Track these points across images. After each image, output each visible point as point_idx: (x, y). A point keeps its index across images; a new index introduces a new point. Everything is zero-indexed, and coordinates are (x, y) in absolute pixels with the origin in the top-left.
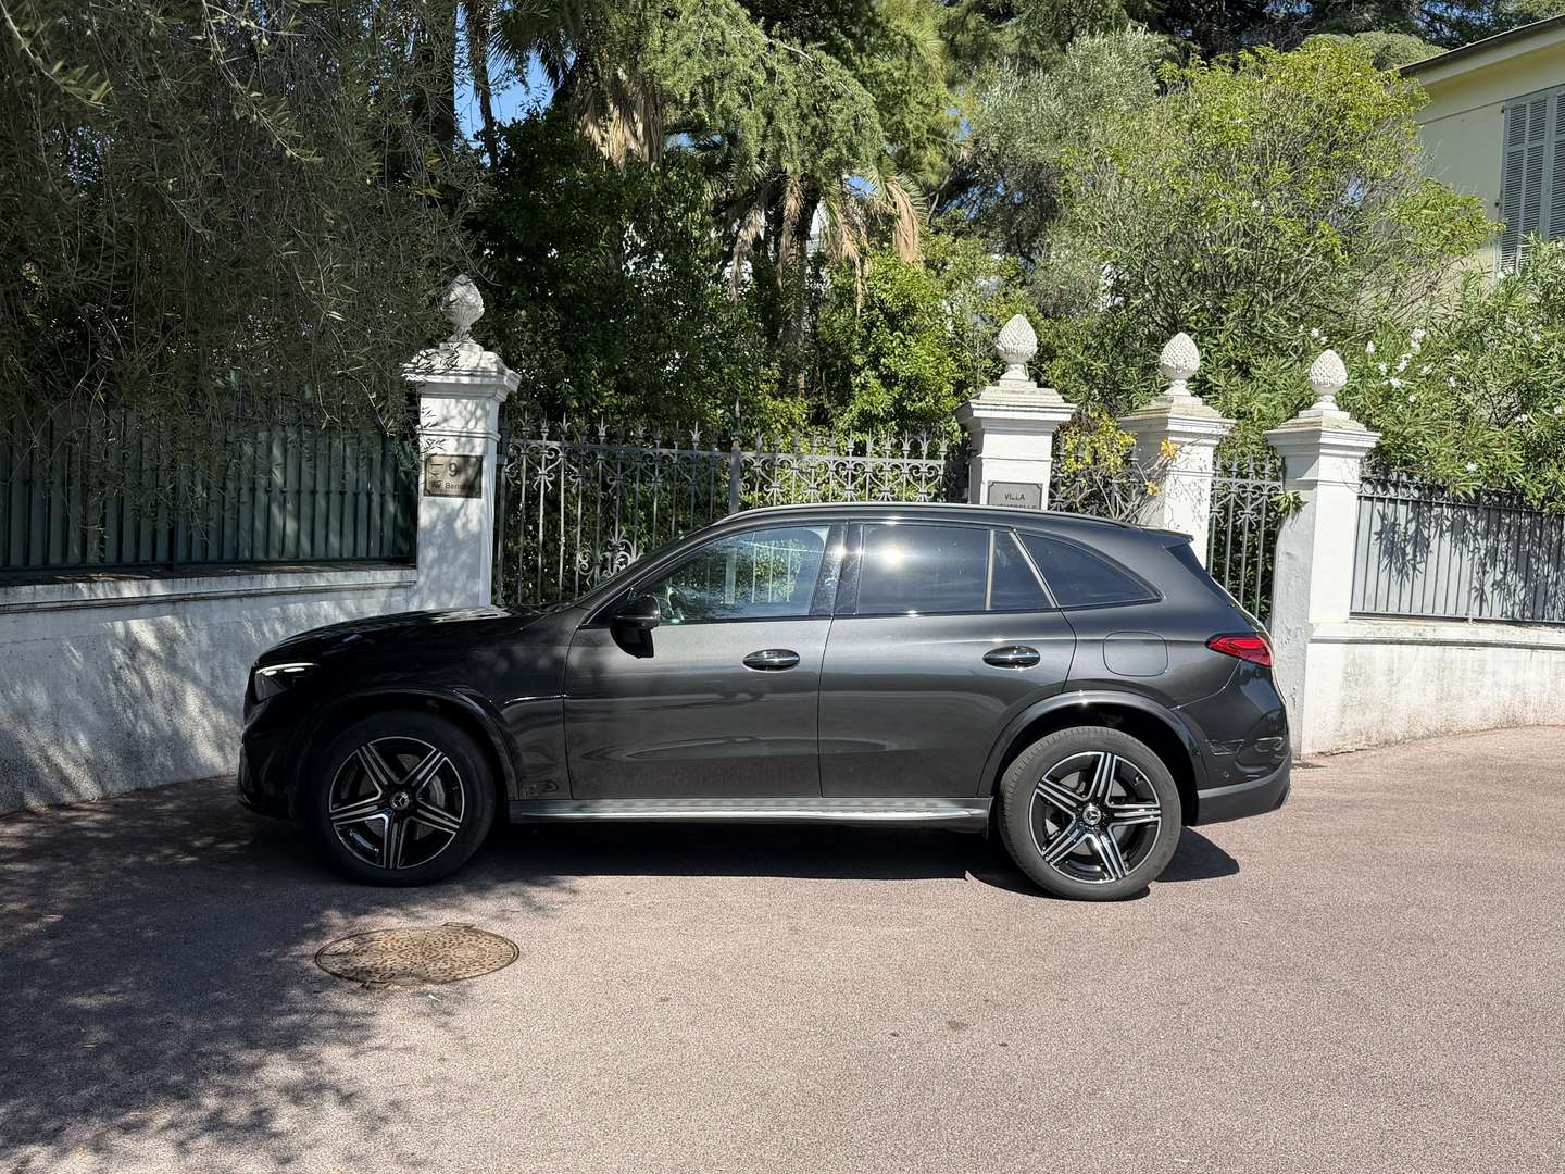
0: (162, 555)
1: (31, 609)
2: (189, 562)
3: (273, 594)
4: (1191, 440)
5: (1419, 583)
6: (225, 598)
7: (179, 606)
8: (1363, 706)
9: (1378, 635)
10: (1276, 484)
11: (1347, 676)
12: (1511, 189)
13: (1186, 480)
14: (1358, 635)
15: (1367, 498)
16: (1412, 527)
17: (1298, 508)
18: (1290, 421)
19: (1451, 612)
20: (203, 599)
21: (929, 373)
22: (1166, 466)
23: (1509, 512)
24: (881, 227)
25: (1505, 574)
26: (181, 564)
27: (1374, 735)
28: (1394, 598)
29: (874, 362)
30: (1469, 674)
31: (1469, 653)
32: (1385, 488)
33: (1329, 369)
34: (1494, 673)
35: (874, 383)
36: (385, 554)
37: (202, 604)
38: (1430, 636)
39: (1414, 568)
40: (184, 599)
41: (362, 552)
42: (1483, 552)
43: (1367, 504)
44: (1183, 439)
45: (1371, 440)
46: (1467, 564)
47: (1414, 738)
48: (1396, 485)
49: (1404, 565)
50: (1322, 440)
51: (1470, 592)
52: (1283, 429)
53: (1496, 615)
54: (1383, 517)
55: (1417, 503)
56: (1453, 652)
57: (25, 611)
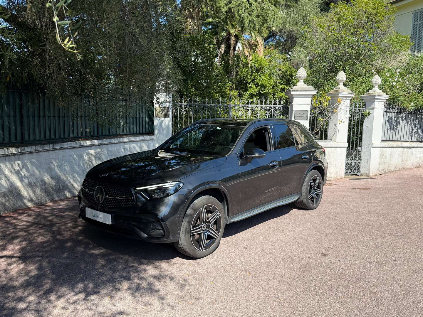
0: (96, 134)
1: (67, 148)
2: (102, 135)
3: (122, 143)
4: (345, 98)
5: (397, 132)
6: (111, 144)
7: (101, 146)
8: (384, 163)
9: (388, 146)
10: (363, 109)
11: (381, 156)
12: (414, 34)
13: (343, 108)
14: (383, 146)
15: (385, 112)
16: (396, 119)
17: (369, 115)
18: (367, 93)
19: (404, 140)
20: (106, 144)
21: (266, 84)
22: (338, 105)
23: (419, 114)
24: (253, 47)
25: (417, 130)
26: (100, 136)
27: (387, 170)
28: (391, 136)
29: (253, 81)
30: (409, 155)
31: (410, 150)
32: (389, 109)
33: (377, 80)
34: (415, 154)
35: (253, 86)
36: (146, 132)
37: (106, 145)
38: (400, 145)
39: (396, 129)
40: (102, 145)
41: (141, 132)
42: (412, 124)
43: (385, 113)
44: (343, 98)
45: (387, 97)
46: (408, 128)
47: (396, 171)
48: (392, 109)
49: (394, 128)
50: (376, 98)
51: (409, 135)
52: (365, 95)
53: (415, 140)
54: (389, 117)
55: (397, 113)
56: (406, 149)
57: (65, 149)
